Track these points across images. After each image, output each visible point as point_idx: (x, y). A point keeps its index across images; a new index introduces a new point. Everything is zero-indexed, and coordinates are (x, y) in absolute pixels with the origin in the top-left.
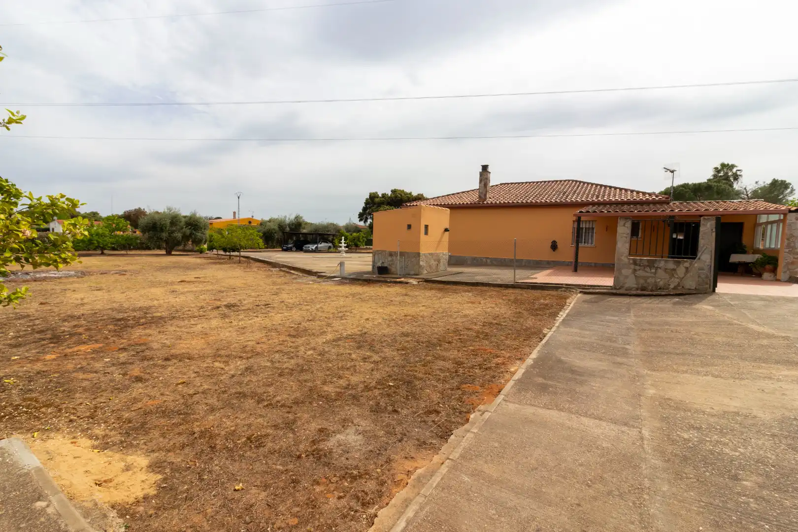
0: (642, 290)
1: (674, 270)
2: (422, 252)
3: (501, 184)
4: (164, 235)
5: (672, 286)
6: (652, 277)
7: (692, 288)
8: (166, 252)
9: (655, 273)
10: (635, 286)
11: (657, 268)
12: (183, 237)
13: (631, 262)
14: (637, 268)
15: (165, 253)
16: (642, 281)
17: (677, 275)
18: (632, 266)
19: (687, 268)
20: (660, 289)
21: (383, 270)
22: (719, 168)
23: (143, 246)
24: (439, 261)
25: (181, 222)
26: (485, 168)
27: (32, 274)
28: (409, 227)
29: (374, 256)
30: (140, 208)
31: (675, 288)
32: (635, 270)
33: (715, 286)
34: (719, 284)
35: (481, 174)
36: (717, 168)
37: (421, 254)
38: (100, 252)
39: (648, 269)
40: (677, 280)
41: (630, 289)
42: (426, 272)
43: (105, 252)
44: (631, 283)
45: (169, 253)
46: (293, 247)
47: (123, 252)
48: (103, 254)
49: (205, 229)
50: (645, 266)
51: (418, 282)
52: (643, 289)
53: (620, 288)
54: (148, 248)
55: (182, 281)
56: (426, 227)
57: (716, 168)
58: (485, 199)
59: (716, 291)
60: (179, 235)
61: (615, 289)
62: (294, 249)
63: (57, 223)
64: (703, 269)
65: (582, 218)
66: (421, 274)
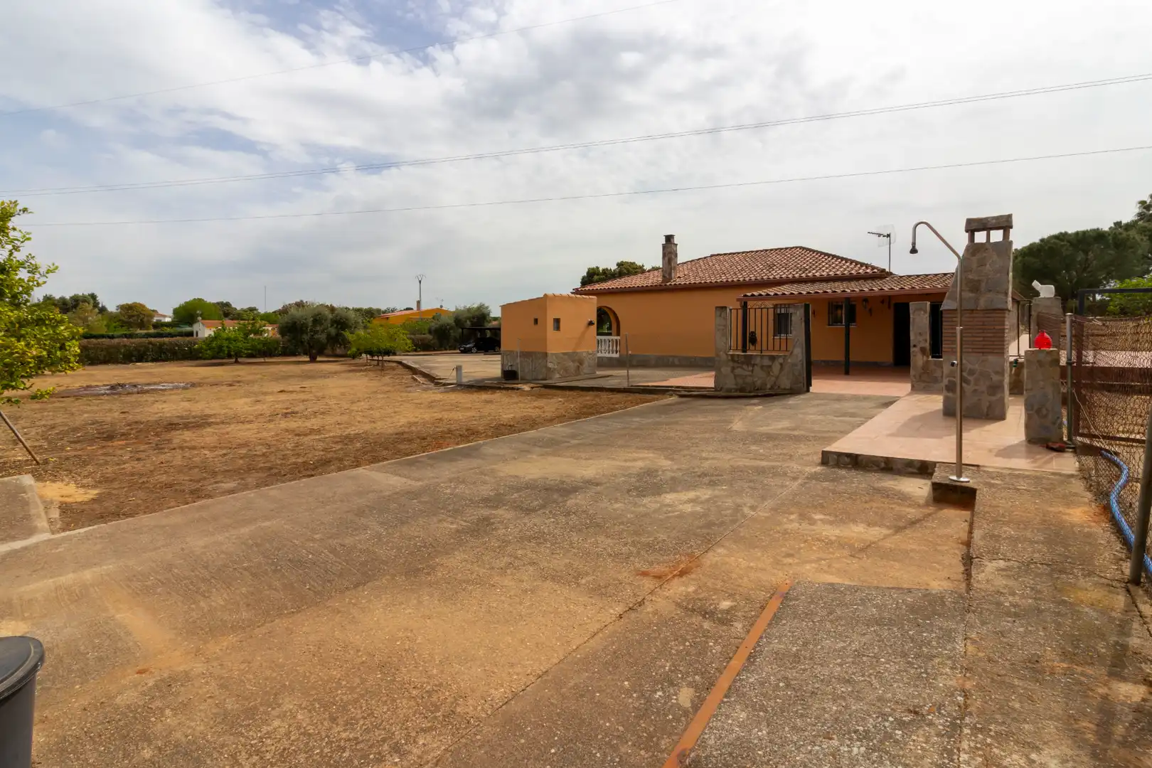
0: (741, 392)
1: (770, 367)
2: (549, 352)
3: (712, 256)
4: (306, 337)
5: (769, 386)
6: (750, 376)
7: (787, 388)
8: (310, 357)
9: (752, 371)
10: (734, 387)
11: (753, 365)
12: (327, 338)
13: (730, 358)
14: (736, 365)
15: (308, 359)
16: (740, 381)
17: (773, 372)
18: (731, 364)
19: (781, 364)
20: (758, 389)
21: (510, 375)
22: (1148, 202)
23: (287, 352)
24: (581, 362)
25: (326, 320)
26: (669, 238)
27: (139, 386)
28: (536, 321)
29: (503, 358)
30: (302, 301)
31: (772, 388)
32: (733, 369)
33: (809, 384)
34: (813, 382)
35: (664, 247)
36: (1145, 202)
37: (549, 355)
38: (234, 360)
39: (745, 367)
40: (773, 379)
41: (729, 390)
42: (558, 376)
43: (239, 360)
44: (730, 383)
45: (313, 360)
46: (473, 347)
47: (262, 360)
48: (237, 362)
49: (355, 327)
50: (743, 363)
51: (532, 388)
52: (742, 390)
53: (721, 390)
54: (294, 354)
55: (281, 391)
56: (557, 321)
57: (1143, 203)
58: (670, 279)
59: (811, 391)
60: (323, 337)
61: (716, 391)
62: (474, 350)
63: (201, 325)
64: (796, 365)
65: (749, 303)
66: (551, 379)
